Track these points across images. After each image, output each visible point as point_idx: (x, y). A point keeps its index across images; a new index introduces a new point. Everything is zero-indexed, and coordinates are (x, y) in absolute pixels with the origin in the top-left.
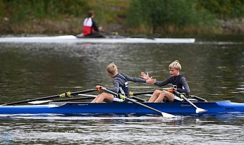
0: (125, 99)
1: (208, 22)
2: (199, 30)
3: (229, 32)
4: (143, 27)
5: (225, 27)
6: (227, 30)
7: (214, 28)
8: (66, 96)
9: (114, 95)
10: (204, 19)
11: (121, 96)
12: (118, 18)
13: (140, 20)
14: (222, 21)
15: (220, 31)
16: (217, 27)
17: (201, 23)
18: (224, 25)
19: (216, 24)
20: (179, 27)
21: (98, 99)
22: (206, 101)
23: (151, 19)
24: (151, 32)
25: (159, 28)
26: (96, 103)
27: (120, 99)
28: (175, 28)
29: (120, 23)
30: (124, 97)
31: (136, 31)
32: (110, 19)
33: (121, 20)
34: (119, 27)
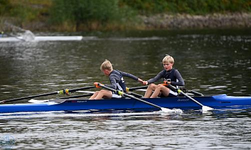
0: (124, 95)
1: (131, 19)
2: (122, 27)
3: (151, 28)
4: (66, 25)
5: (148, 23)
6: (149, 26)
7: (136, 24)
8: (64, 92)
9: (112, 91)
10: (126, 15)
11: (120, 92)
12: (41, 16)
13: (63, 18)
14: (144, 18)
15: (142, 27)
16: (140, 23)
17: (124, 20)
18: (146, 21)
19: (139, 20)
20: (102, 24)
21: (97, 95)
22: (203, 95)
23: (74, 17)
24: (75, 29)
25: (82, 25)
26: (94, 100)
27: (119, 95)
28: (98, 25)
29: (42, 21)
30: (123, 93)
31: (60, 29)
32: (33, 17)
33: (44, 18)
34: (42, 25)
